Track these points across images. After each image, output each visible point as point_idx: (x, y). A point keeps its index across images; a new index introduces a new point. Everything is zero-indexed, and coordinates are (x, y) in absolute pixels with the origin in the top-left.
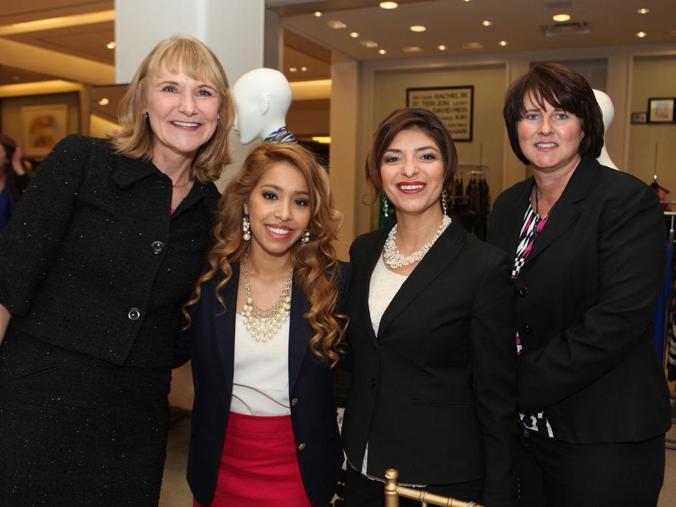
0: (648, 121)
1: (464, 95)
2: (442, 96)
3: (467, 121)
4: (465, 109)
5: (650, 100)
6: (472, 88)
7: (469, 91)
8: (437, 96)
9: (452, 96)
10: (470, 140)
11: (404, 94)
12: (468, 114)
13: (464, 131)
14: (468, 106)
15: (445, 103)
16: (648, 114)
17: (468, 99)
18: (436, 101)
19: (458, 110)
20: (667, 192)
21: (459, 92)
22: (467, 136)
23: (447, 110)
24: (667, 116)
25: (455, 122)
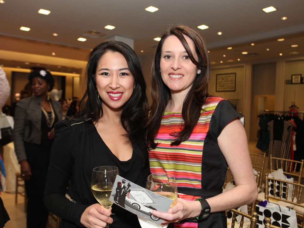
0: (292, 83)
1: (233, 76)
2: (227, 77)
3: (234, 85)
4: (233, 81)
5: (292, 76)
6: (235, 74)
7: (234, 75)
8: (225, 77)
9: (230, 76)
10: (235, 91)
11: (215, 77)
12: (234, 82)
13: (233, 88)
14: (234, 80)
15: (228, 79)
16: (292, 81)
17: (234, 78)
18: (225, 78)
19: (231, 81)
20: (298, 108)
21: (231, 75)
22: (234, 89)
23: (228, 81)
24: (298, 81)
25: (230, 85)
